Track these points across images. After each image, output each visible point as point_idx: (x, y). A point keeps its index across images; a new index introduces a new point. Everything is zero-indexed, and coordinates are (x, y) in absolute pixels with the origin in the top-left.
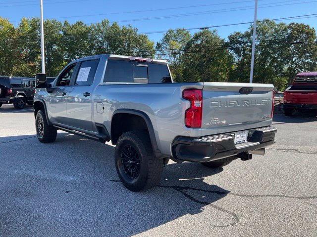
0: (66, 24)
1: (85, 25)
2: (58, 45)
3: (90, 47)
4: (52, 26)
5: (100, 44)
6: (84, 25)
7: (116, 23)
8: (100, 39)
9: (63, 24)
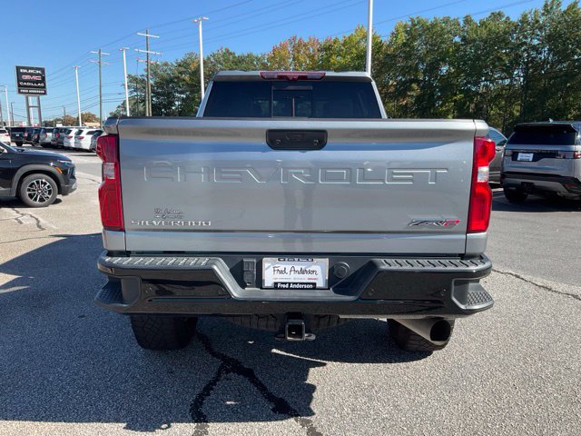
0: (468, 20)
1: (508, 18)
2: (451, 64)
3: (511, 62)
4: (442, 29)
5: (533, 54)
6: (504, 19)
7: (576, 3)
8: (536, 42)
9: (462, 24)
